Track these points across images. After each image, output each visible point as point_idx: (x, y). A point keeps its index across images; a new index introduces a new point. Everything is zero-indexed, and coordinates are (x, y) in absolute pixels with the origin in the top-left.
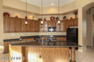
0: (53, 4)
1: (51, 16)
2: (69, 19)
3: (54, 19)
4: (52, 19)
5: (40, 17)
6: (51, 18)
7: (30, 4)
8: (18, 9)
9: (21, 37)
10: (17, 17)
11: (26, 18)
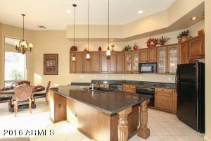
0: (141, 12)
2: (195, 35)
4: (152, 43)
5: (127, 44)
6: (149, 42)
11: (100, 49)
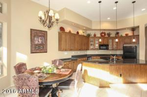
0: (109, 19)
1: (101, 31)
2: (124, 35)
3: (105, 35)
4: (103, 35)
5: (89, 32)
6: (102, 33)
7: (80, 15)
8: (73, 23)
9: (72, 56)
10: (70, 32)
